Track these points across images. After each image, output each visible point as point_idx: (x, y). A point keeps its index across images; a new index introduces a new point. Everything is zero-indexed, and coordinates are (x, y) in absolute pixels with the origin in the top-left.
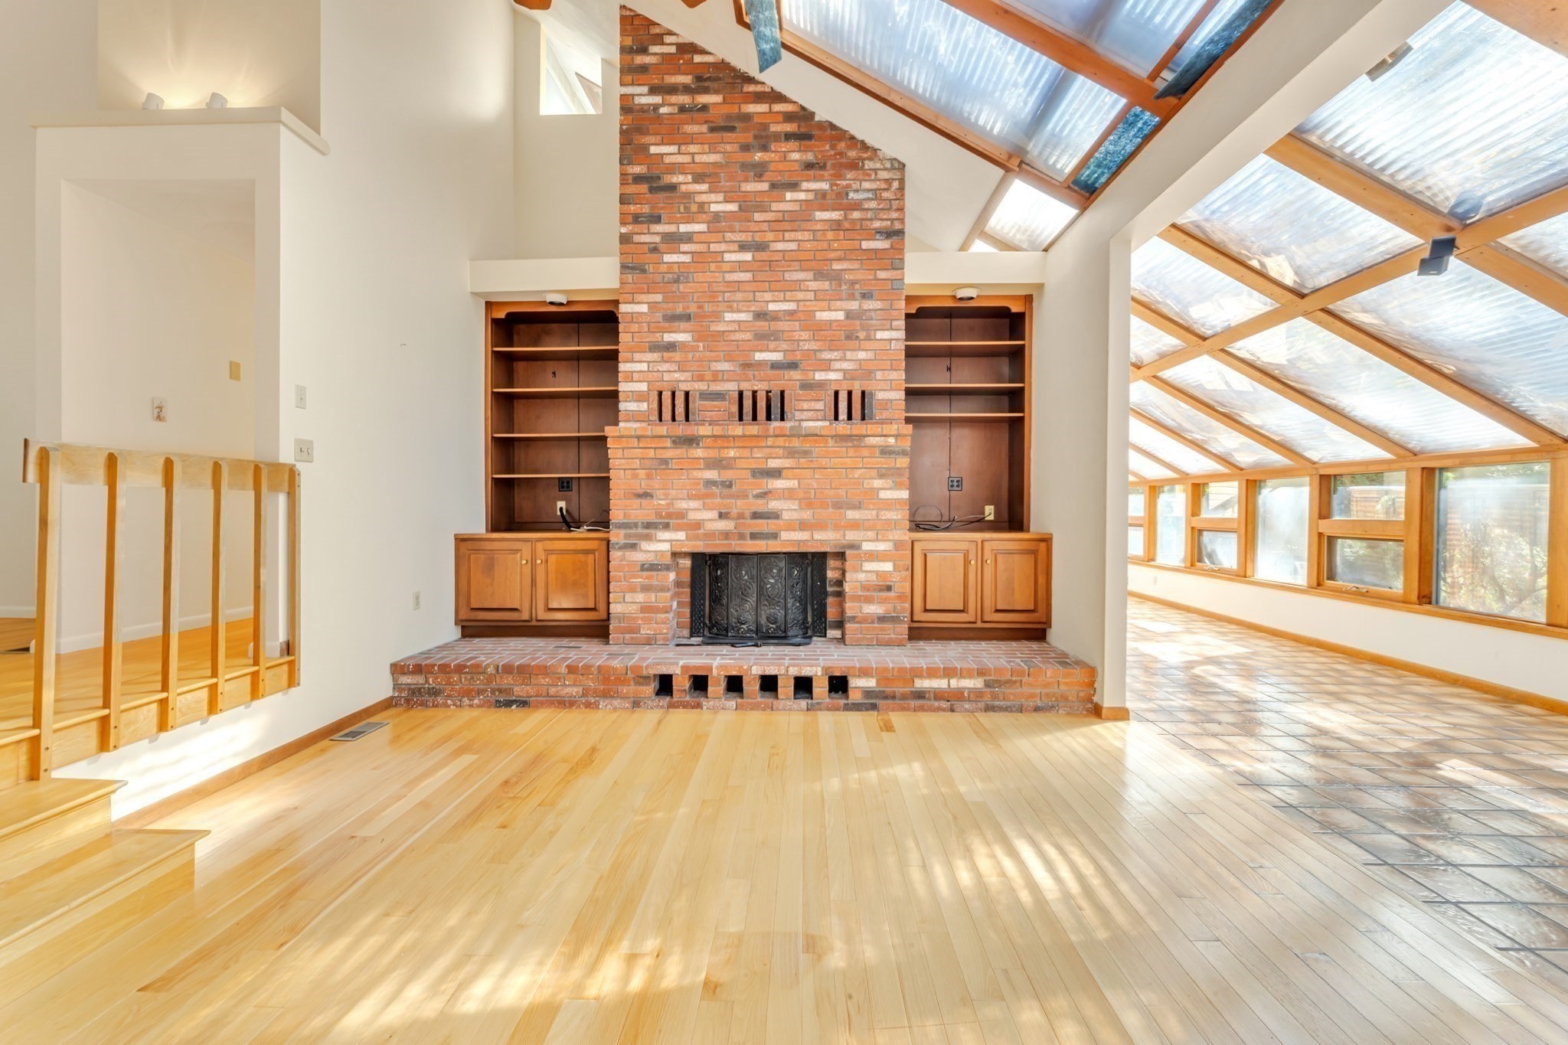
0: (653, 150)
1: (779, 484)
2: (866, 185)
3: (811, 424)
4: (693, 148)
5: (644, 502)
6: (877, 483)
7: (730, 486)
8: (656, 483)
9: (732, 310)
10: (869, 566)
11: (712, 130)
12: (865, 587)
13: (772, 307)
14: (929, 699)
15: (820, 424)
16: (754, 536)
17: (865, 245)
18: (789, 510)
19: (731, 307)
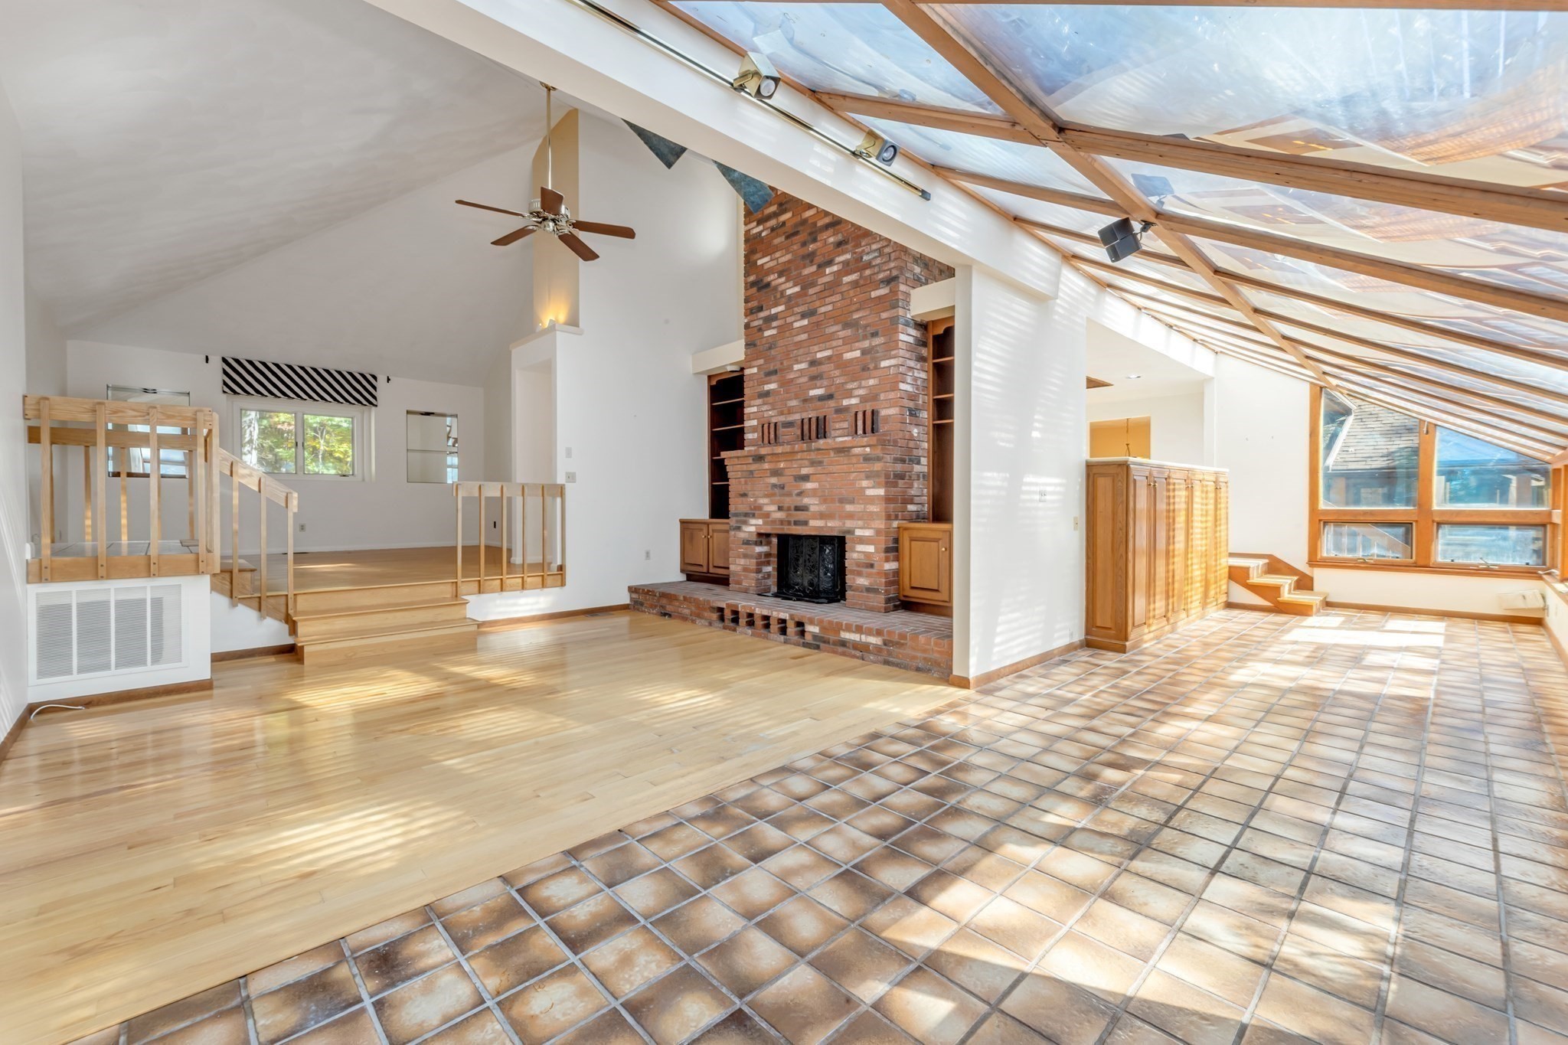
0: (760, 262)
1: (809, 486)
2: (874, 247)
3: (841, 439)
4: (778, 255)
5: (744, 499)
6: (865, 483)
7: (783, 488)
8: (749, 487)
9: (798, 362)
10: (860, 548)
11: (787, 238)
12: (858, 565)
13: (819, 355)
14: (849, 648)
15: (846, 438)
16: (796, 523)
17: (874, 294)
18: (813, 503)
19: (797, 360)
